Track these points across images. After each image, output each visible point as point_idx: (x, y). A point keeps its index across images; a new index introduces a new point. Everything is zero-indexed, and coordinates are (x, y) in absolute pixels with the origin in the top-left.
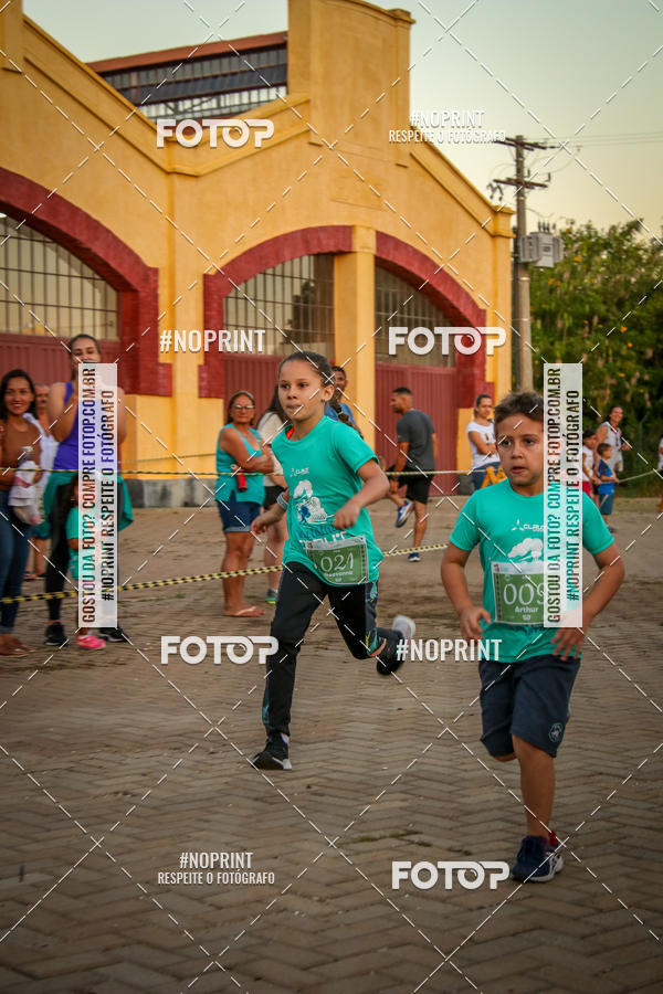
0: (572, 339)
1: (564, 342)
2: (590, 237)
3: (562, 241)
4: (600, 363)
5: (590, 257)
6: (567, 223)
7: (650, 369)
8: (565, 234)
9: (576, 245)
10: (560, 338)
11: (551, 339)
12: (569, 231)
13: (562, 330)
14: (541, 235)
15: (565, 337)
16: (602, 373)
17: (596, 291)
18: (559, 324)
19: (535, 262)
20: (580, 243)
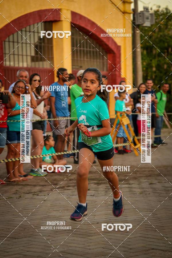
0: (160, 58)
1: (156, 60)
2: (167, 13)
3: (154, 15)
5: (167, 22)
6: (157, 7)
8: (156, 12)
9: (161, 17)
10: (155, 58)
12: (158, 11)
14: (145, 13)
18: (154, 52)
19: (142, 24)
20: (163, 16)
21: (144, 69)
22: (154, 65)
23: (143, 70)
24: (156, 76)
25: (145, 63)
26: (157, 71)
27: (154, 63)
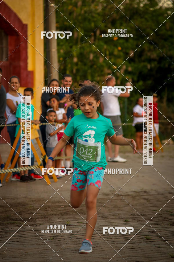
1: (78, 46)
4: (101, 60)
7: (133, 64)
11: (71, 44)
13: (77, 38)
15: (79, 43)
16: (102, 66)
17: (99, 14)
22: (75, 54)
24: (78, 70)
25: (62, 51)
26: (80, 63)
27: (75, 51)
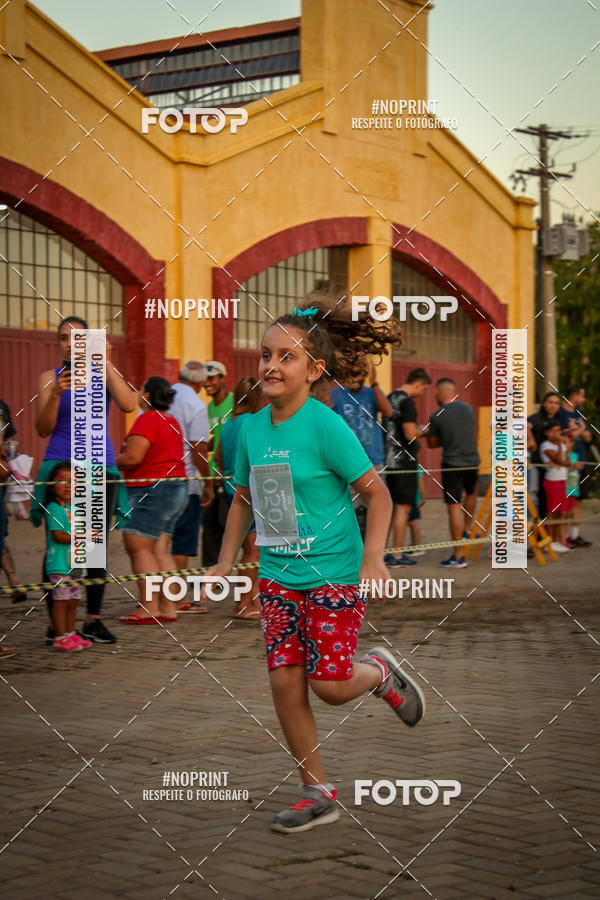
1: (591, 338)
3: (587, 235)
6: (594, 216)
8: (593, 227)
10: (587, 334)
11: (578, 336)
12: (596, 225)
13: (589, 326)
14: (566, 228)
15: (592, 333)
18: (586, 320)
19: (559, 255)
21: (563, 359)
22: (585, 351)
23: (559, 363)
24: (590, 377)
25: (563, 347)
26: (593, 366)
27: (586, 346)
